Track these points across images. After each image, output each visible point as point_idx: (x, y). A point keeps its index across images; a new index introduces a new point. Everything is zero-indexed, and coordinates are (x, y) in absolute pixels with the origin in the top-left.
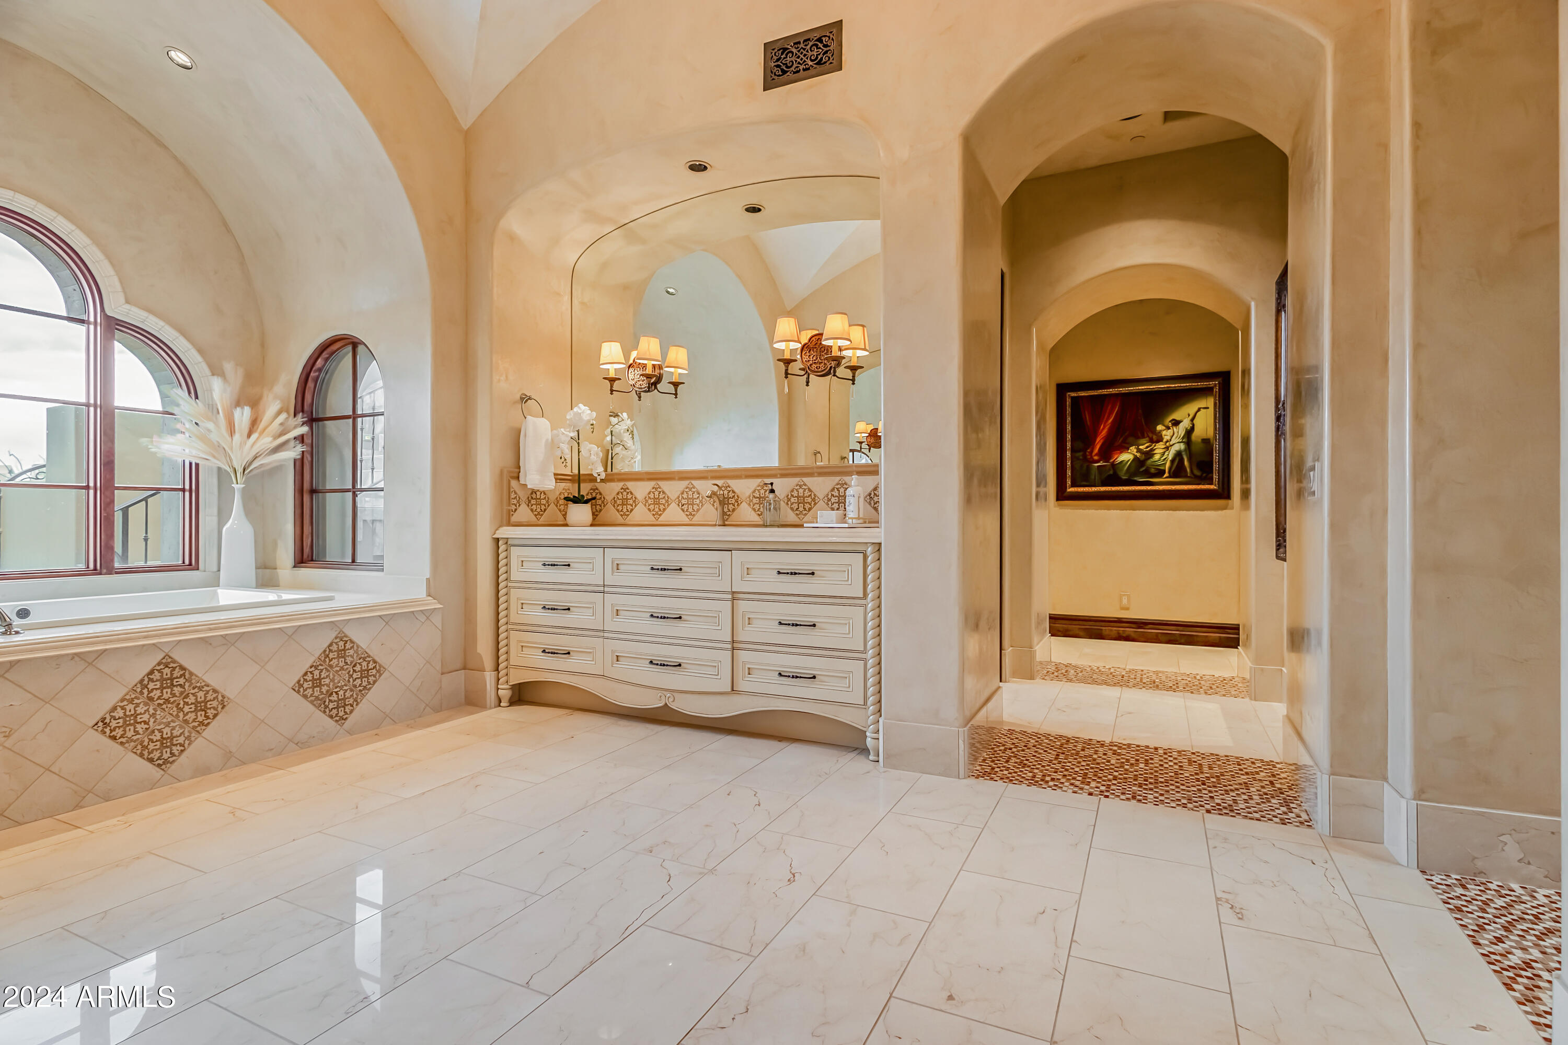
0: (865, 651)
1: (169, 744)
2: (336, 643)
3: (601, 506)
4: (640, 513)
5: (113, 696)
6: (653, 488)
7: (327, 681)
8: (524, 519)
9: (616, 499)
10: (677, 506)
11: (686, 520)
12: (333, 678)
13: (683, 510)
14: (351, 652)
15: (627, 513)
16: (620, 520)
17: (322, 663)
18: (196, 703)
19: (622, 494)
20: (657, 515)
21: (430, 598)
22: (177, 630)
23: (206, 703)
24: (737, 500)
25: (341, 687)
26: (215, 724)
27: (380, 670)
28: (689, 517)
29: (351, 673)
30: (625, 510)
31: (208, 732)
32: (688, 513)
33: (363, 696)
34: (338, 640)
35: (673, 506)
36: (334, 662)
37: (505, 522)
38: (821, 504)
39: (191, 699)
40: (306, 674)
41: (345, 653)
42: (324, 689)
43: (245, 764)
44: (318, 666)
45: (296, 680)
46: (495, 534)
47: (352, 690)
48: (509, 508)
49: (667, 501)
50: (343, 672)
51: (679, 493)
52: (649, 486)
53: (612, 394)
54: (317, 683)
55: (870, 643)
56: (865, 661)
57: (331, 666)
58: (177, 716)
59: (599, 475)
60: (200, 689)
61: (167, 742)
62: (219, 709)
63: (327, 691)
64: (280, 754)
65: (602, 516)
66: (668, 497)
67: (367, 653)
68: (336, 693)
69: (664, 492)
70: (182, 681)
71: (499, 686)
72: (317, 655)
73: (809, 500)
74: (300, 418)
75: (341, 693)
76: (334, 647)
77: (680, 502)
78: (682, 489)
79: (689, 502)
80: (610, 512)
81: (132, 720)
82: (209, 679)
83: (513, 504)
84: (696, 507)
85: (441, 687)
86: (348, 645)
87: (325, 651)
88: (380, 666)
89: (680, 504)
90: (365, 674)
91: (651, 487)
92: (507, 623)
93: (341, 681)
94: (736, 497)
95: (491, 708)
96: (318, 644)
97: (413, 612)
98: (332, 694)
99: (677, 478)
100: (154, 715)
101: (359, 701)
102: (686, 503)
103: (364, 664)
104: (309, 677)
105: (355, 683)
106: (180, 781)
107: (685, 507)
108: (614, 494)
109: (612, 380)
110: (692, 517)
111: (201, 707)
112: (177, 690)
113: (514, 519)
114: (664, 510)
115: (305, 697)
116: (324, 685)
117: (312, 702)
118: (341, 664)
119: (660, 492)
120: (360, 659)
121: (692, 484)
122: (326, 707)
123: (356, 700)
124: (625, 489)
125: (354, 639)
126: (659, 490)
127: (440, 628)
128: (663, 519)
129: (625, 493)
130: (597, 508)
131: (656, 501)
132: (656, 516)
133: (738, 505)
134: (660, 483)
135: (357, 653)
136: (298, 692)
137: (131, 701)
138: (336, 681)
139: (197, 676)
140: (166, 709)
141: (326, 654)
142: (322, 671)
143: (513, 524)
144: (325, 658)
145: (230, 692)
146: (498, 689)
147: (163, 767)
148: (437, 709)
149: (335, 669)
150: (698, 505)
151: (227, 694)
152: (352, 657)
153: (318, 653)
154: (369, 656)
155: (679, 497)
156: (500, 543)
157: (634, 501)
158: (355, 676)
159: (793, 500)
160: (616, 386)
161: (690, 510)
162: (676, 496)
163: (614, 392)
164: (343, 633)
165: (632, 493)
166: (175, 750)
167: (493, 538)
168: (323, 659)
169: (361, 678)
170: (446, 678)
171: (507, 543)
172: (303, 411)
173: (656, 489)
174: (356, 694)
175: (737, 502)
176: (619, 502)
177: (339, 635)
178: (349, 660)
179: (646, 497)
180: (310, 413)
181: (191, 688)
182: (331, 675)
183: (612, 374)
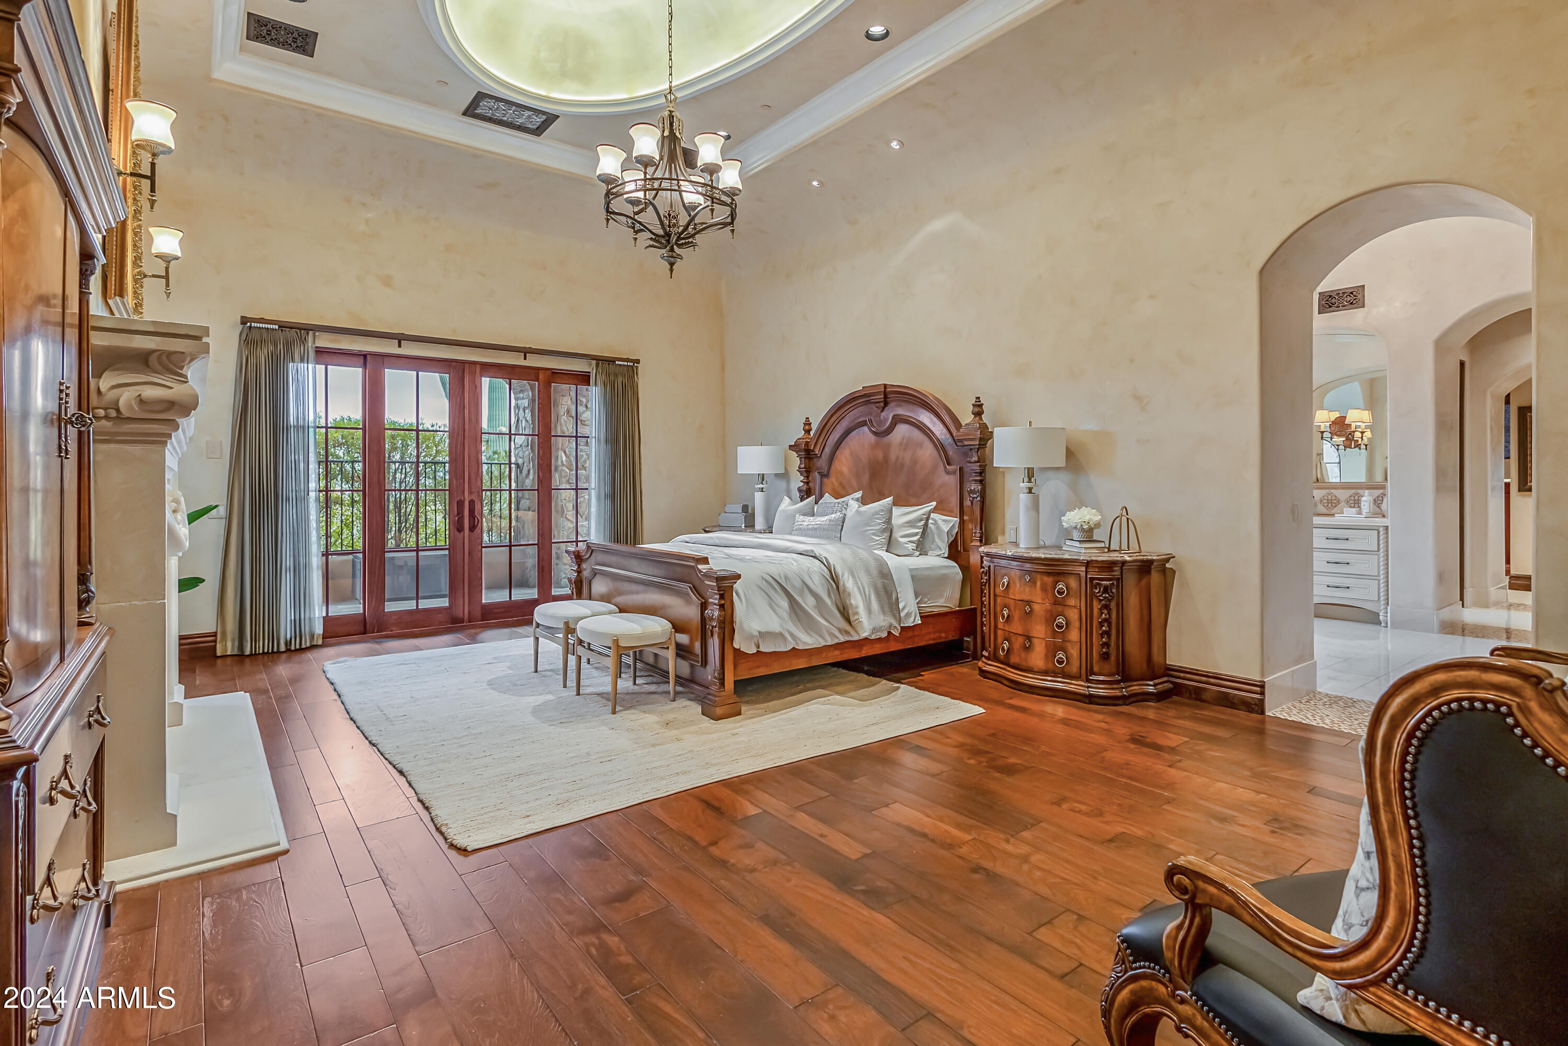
0: (1378, 576)
38: (1343, 504)
55: (1382, 573)
56: (1379, 581)
73: (1335, 501)
159: (1324, 501)
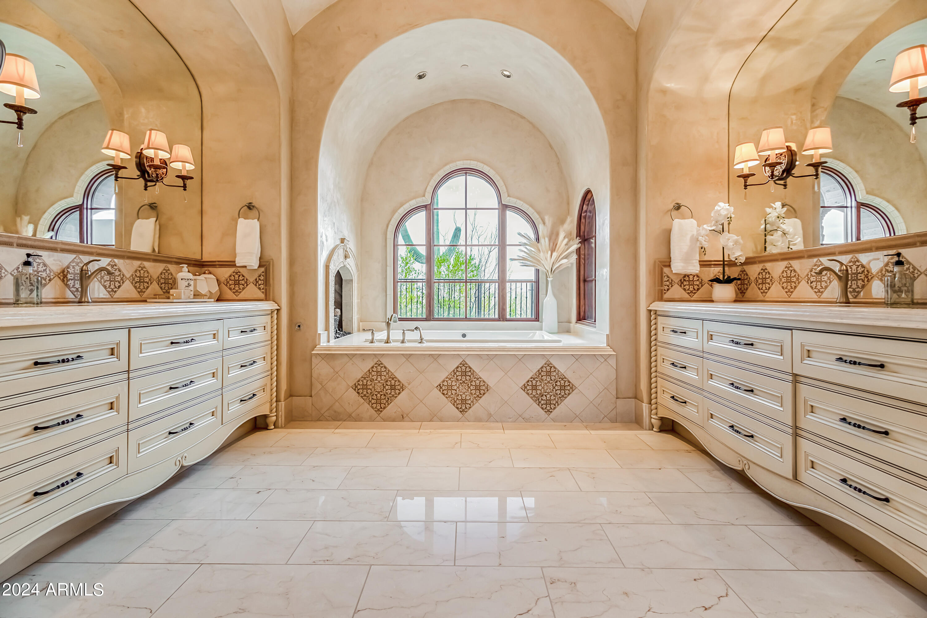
1: (464, 402)
2: (545, 367)
3: (747, 285)
4: (776, 291)
5: (444, 375)
6: (786, 267)
7: (540, 388)
8: (677, 296)
9: (757, 279)
10: (806, 283)
11: (814, 297)
12: (544, 387)
13: (812, 287)
14: (555, 374)
15: (766, 291)
16: (761, 297)
17: (537, 377)
18: (476, 386)
19: (762, 274)
20: (790, 292)
21: (609, 347)
22: (467, 349)
23: (480, 387)
24: (867, 275)
25: (548, 393)
26: (483, 397)
27: (573, 388)
28: (818, 294)
29: (554, 386)
30: (764, 288)
31: (481, 401)
32: (816, 290)
33: (562, 401)
34: (546, 365)
35: (803, 283)
36: (544, 378)
37: (657, 298)
39: (474, 384)
40: (528, 381)
41: (550, 373)
42: (539, 392)
43: (497, 422)
44: (535, 378)
45: (523, 384)
46: (649, 306)
47: (554, 396)
48: (662, 288)
49: (798, 279)
50: (550, 384)
51: (808, 270)
52: (782, 265)
53: (746, 189)
54: (534, 388)
57: (542, 380)
58: (468, 390)
59: (736, 259)
60: (478, 379)
61: (464, 401)
62: (486, 391)
63: (540, 394)
64: (515, 422)
65: (749, 294)
66: (798, 275)
67: (564, 376)
68: (545, 395)
69: (795, 271)
70: (470, 374)
71: (652, 416)
72: (534, 372)
74: (578, 240)
75: (548, 396)
76: (544, 369)
77: (809, 279)
78: (810, 267)
79: (818, 280)
80: (753, 291)
81: (450, 388)
82: (481, 375)
83: (665, 285)
84: (824, 284)
85: (616, 407)
86: (552, 370)
87: (539, 371)
88: (572, 385)
89: (809, 282)
90: (563, 388)
91: (784, 267)
92: (656, 371)
93: (548, 390)
94: (866, 273)
95: (646, 430)
96: (535, 366)
97: (595, 355)
98: (543, 395)
99: (806, 256)
100: (458, 387)
101: (559, 403)
102: (815, 280)
103: (562, 382)
104: (530, 383)
105: (557, 392)
106: (469, 422)
107: (814, 284)
108: (756, 275)
109: (746, 177)
110: (820, 294)
111: (478, 388)
112: (468, 378)
113: (666, 296)
114: (795, 287)
115: (528, 394)
116: (538, 390)
117: (531, 398)
118: (548, 380)
119: (792, 270)
120: (560, 379)
121: (820, 262)
122: (540, 402)
123: (557, 402)
124: (764, 270)
125: (556, 366)
126: (791, 269)
127: (615, 368)
128: (795, 296)
129: (764, 273)
130: (745, 287)
131: (789, 279)
132: (788, 293)
133: (868, 281)
134: (791, 262)
135: (558, 375)
136: (524, 390)
137: (450, 379)
138: (545, 389)
139: (476, 372)
140: (464, 386)
141: (540, 371)
142: (537, 381)
143: (665, 300)
144: (539, 374)
145: (491, 384)
146: (651, 418)
147: (462, 413)
148: (614, 420)
149: (544, 382)
150: (826, 282)
151: (489, 384)
152: (555, 376)
153: (535, 371)
154: (565, 378)
155: (808, 275)
156: (652, 313)
157: (771, 280)
158: (556, 388)
160: (750, 181)
161: (819, 287)
162: (805, 274)
163: (748, 187)
164: (550, 362)
165: (769, 273)
166: (468, 406)
167: (648, 310)
168: (538, 375)
169: (560, 390)
170: (619, 402)
171: (656, 313)
172: (580, 236)
173: (788, 268)
174: (557, 399)
175: (867, 277)
176: (760, 281)
177: (547, 363)
178: (553, 378)
179: (780, 276)
180: (583, 237)
181: (474, 378)
182: (542, 385)
183: (746, 172)
